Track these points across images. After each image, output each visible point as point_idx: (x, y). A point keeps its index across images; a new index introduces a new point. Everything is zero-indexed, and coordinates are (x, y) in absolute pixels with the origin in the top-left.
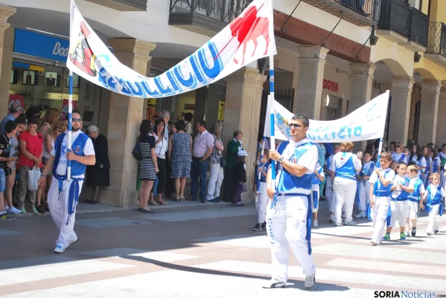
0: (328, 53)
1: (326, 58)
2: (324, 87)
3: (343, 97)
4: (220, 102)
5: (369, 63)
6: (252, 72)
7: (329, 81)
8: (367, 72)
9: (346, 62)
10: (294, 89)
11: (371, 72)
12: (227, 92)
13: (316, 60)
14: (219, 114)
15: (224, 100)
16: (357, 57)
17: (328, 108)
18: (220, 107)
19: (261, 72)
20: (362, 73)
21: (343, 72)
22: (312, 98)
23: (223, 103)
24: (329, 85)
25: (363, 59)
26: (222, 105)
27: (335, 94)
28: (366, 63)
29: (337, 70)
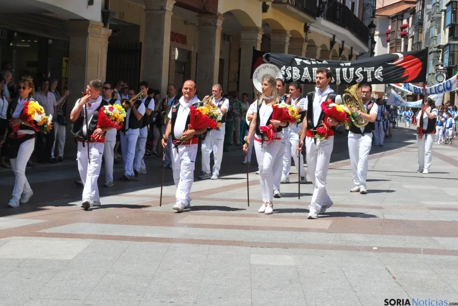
0: (175, 5)
1: (173, 10)
2: (172, 39)
3: (192, 50)
4: (64, 58)
5: (218, 14)
6: (97, 26)
7: (177, 34)
8: (216, 23)
9: (195, 14)
10: (141, 43)
11: (219, 23)
12: (71, 47)
13: (162, 12)
14: (64, 70)
15: (68, 56)
16: (204, 8)
17: (176, 61)
18: (64, 64)
19: (105, 26)
20: (210, 24)
21: (191, 24)
22: (159, 51)
23: (67, 59)
24: (177, 38)
25: (211, 11)
26: (66, 61)
27: (184, 47)
28: (214, 14)
29: (185, 22)
